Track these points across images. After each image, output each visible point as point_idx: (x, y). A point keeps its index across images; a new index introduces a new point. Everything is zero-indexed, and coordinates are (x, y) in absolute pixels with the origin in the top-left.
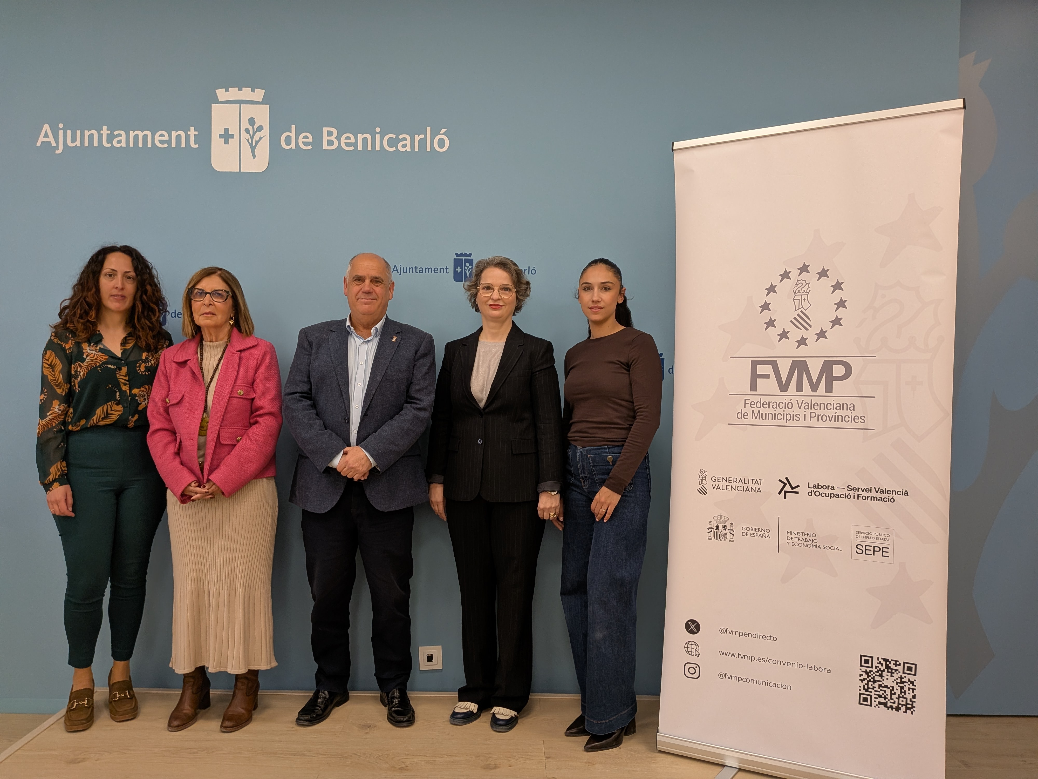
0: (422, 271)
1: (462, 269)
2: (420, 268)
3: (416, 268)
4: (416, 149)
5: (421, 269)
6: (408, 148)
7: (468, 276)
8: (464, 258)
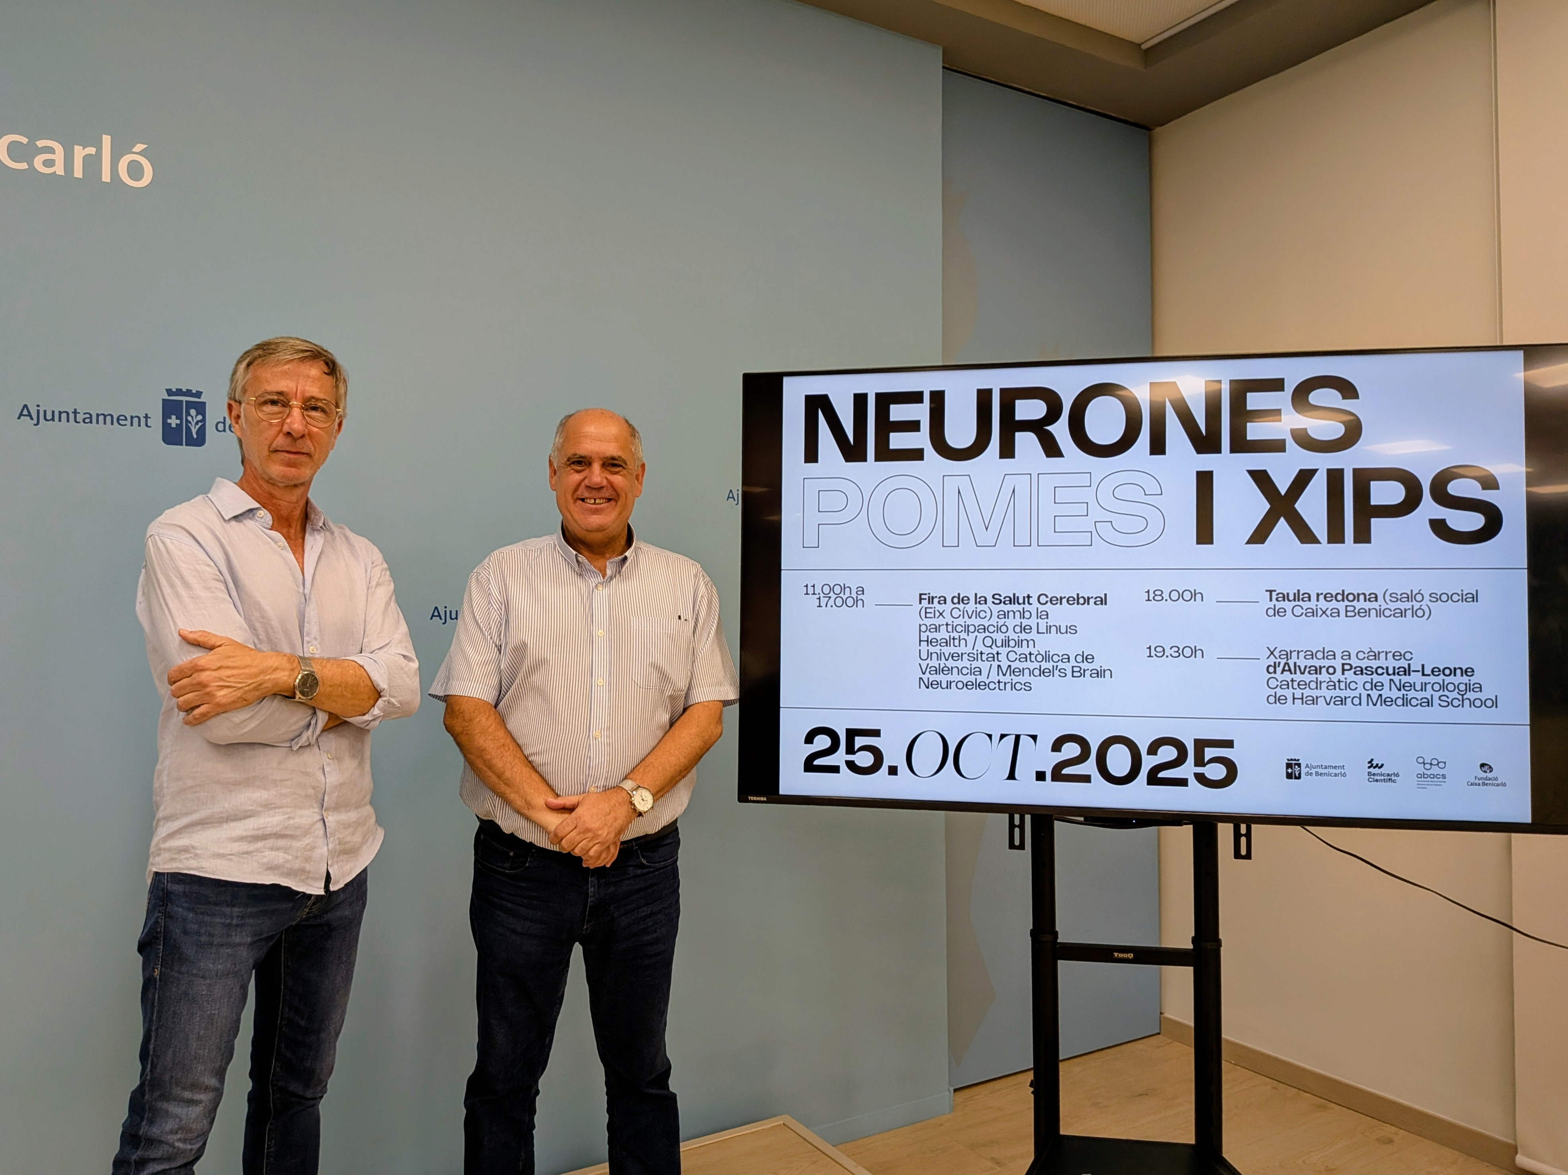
0: (89, 419)
1: (182, 422)
2: (84, 414)
3: (75, 412)
4: (78, 173)
5: (88, 416)
6: (59, 169)
7: (195, 436)
8: (184, 399)
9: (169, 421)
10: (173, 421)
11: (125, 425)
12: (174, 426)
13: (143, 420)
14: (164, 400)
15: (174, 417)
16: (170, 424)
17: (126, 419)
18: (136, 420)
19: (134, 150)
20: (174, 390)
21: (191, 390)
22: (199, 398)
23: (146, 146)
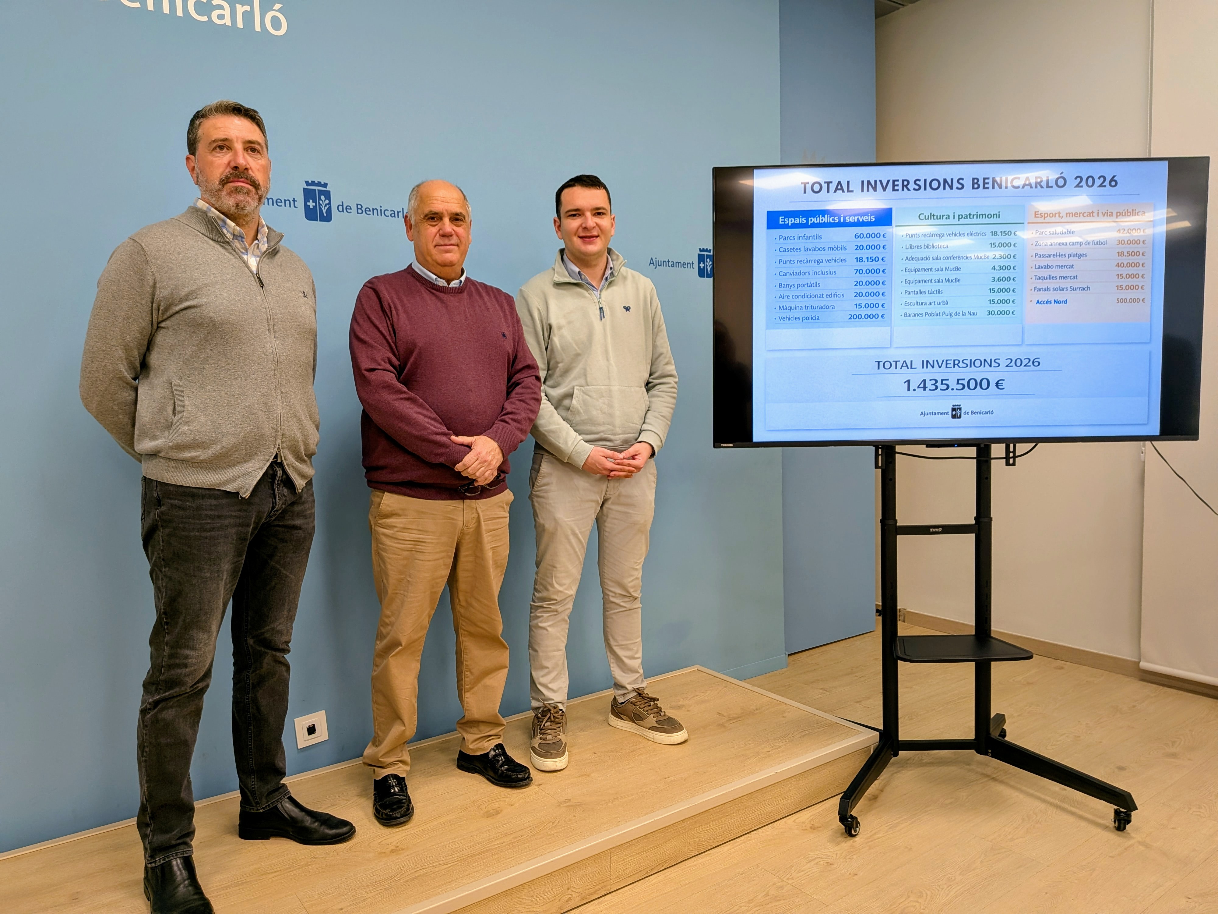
1: (316, 204)
6: (228, 21)
7: (325, 215)
8: (317, 188)
9: (308, 204)
10: (311, 204)
11: (281, 206)
12: (311, 207)
13: (292, 203)
14: (304, 189)
15: (311, 201)
16: (309, 206)
17: (281, 202)
18: (287, 202)
19: (274, 8)
20: (310, 182)
21: (320, 182)
22: (326, 188)
23: (281, 5)
